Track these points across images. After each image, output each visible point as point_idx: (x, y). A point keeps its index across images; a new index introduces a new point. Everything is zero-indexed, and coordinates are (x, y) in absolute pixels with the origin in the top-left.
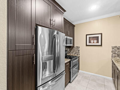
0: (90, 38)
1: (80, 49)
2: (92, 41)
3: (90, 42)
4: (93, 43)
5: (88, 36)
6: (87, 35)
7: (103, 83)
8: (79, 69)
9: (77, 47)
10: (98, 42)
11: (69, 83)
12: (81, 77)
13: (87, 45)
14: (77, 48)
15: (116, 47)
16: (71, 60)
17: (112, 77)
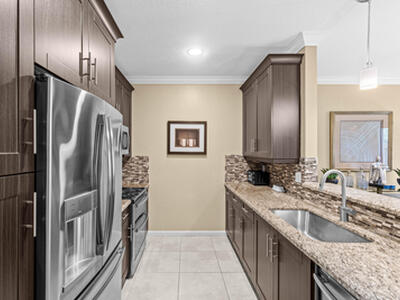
0: (177, 131)
1: (149, 164)
2: (183, 142)
3: (178, 144)
4: (187, 146)
5: (173, 127)
6: (169, 123)
7: (212, 249)
8: (147, 228)
9: (141, 158)
10: (197, 145)
11: (127, 281)
12: (158, 249)
13: (169, 153)
14: (140, 162)
15: (232, 157)
16: (133, 202)
17: (227, 228)
